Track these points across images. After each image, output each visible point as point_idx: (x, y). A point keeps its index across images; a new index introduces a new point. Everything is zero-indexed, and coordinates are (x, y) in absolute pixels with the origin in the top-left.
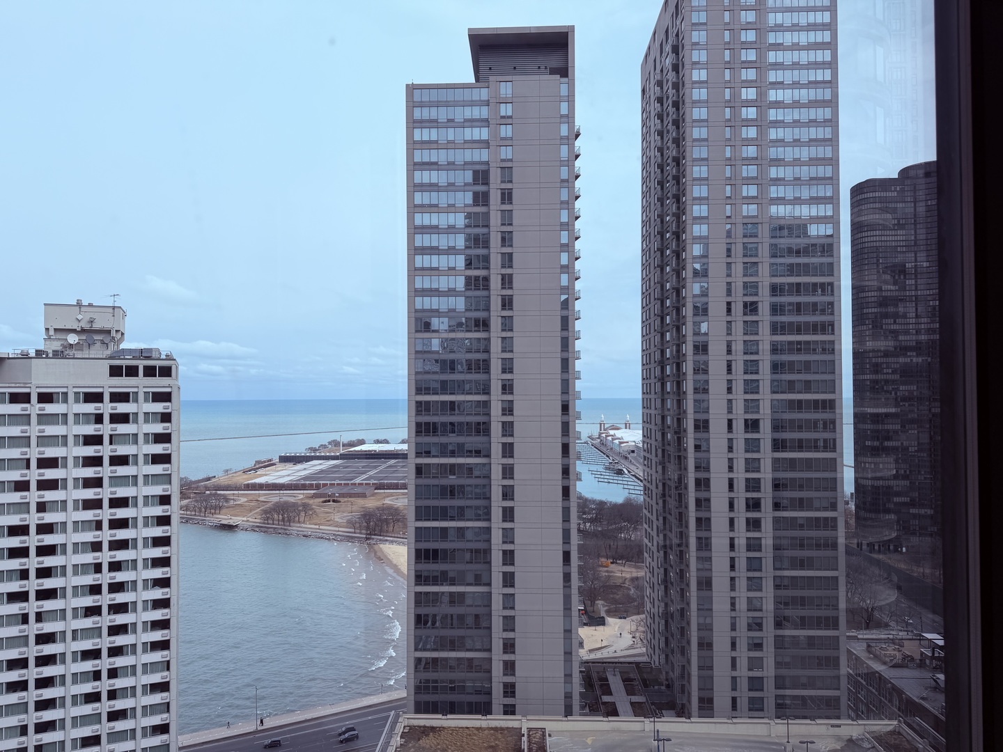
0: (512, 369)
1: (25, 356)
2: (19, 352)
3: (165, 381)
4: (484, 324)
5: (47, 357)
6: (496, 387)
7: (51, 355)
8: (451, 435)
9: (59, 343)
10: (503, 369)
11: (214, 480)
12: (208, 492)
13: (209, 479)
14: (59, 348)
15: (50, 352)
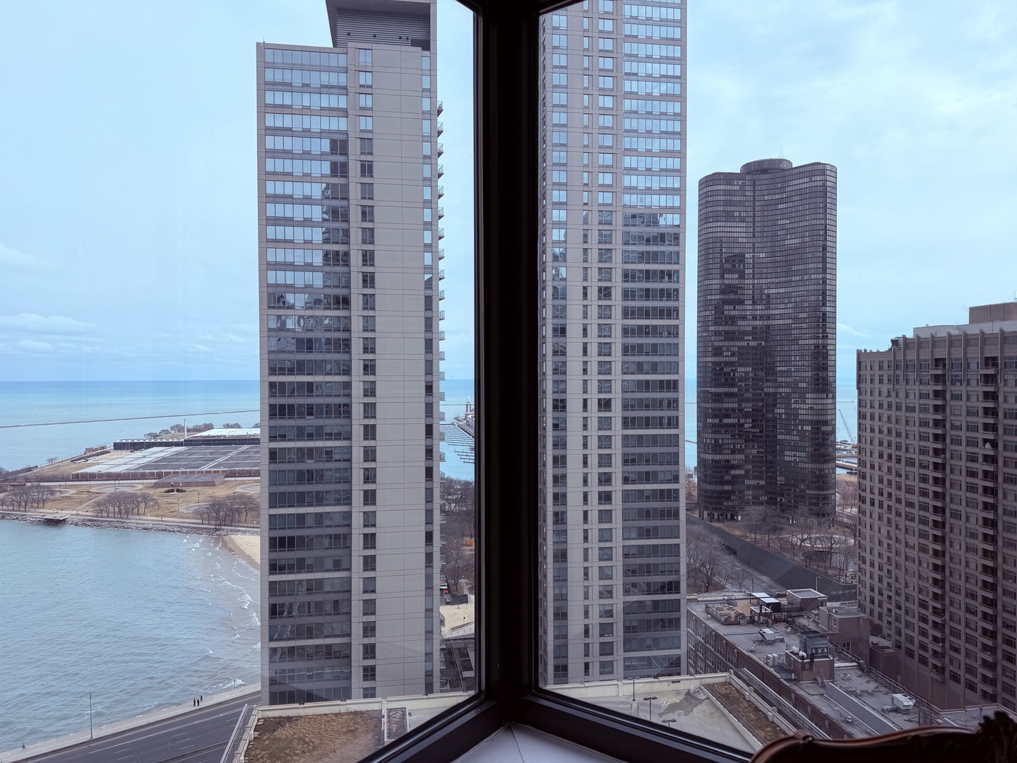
0: (374, 349)
4: (345, 302)
6: (357, 367)
8: (308, 417)
10: (364, 348)
11: (35, 470)
12: (29, 484)
13: (29, 469)
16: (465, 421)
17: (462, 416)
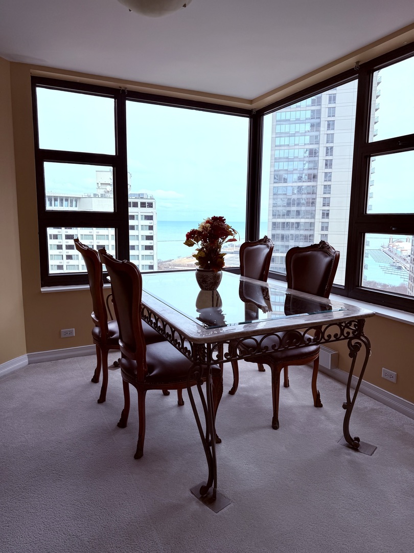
0: (329, 204)
1: (89, 197)
2: (87, 194)
3: (150, 210)
4: (314, 177)
5: (98, 197)
6: (319, 215)
7: (100, 196)
8: (291, 241)
9: (104, 190)
10: (323, 204)
11: (173, 261)
12: (170, 267)
13: (170, 261)
14: (103, 193)
15: (99, 194)
16: (388, 248)
17: (386, 245)
